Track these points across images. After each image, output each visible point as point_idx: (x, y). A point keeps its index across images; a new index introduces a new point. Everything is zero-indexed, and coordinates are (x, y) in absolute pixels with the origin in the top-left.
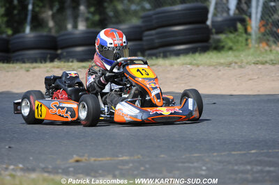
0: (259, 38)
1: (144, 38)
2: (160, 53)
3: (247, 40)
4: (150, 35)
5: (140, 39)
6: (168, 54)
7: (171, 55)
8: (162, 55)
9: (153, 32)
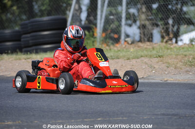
0: (103, 40)
1: (22, 40)
2: (33, 50)
3: (93, 42)
4: (26, 37)
5: (20, 40)
6: (39, 50)
7: (40, 51)
8: (34, 51)
9: (29, 35)
